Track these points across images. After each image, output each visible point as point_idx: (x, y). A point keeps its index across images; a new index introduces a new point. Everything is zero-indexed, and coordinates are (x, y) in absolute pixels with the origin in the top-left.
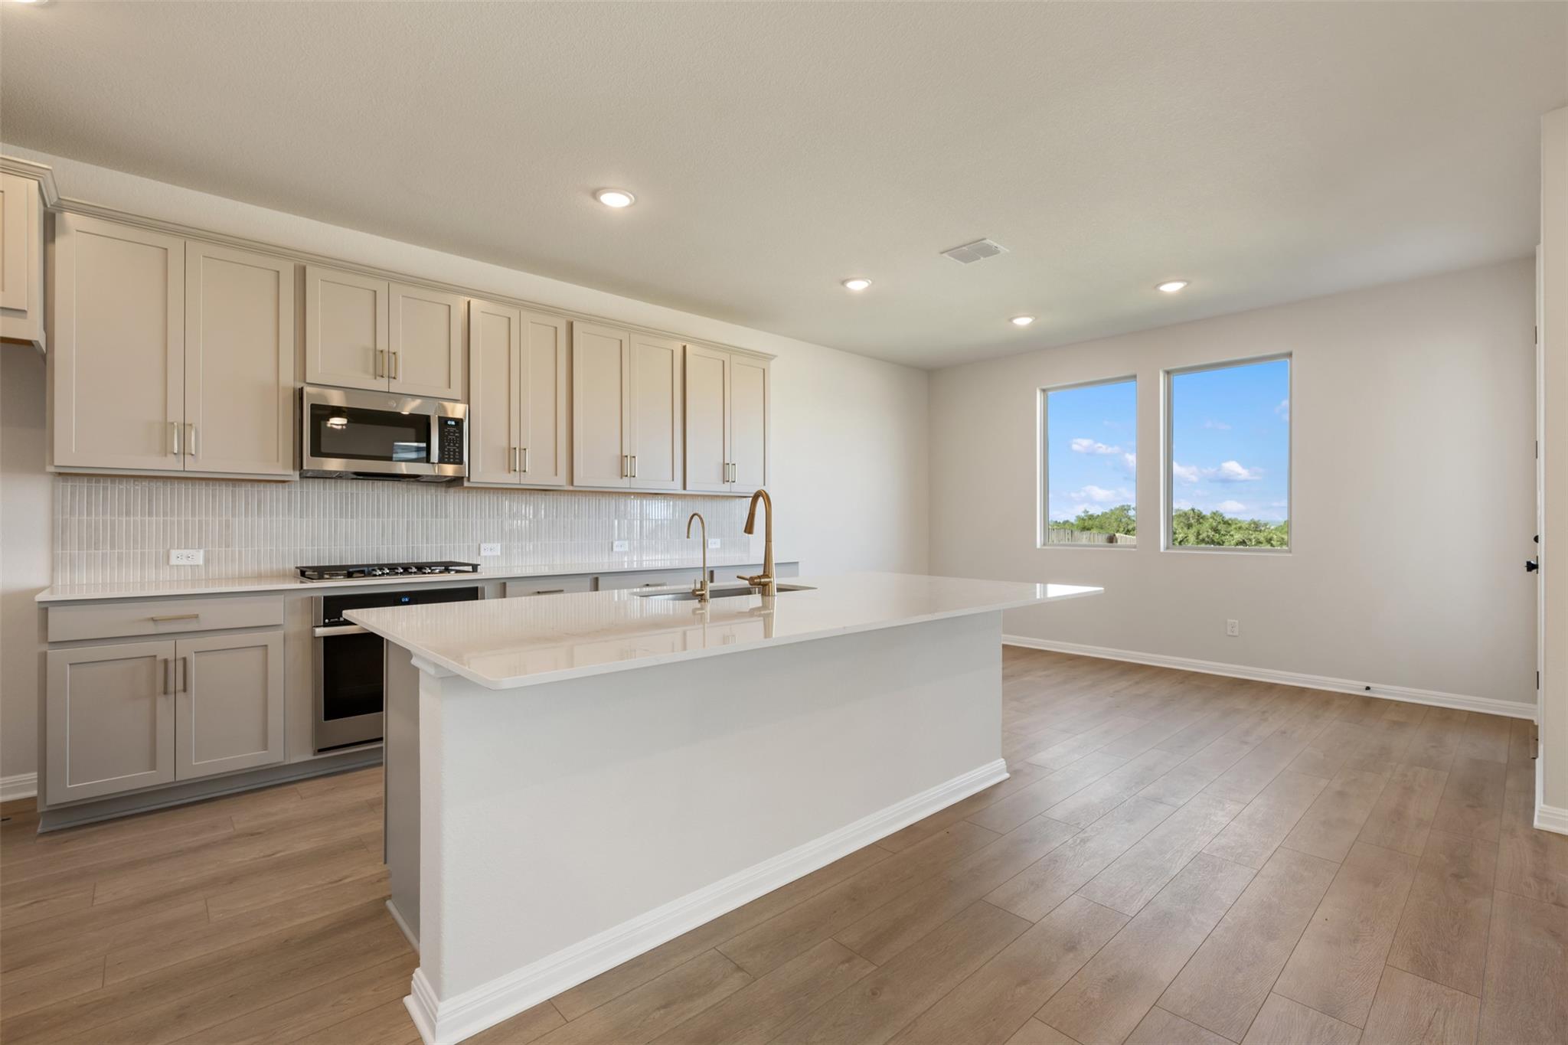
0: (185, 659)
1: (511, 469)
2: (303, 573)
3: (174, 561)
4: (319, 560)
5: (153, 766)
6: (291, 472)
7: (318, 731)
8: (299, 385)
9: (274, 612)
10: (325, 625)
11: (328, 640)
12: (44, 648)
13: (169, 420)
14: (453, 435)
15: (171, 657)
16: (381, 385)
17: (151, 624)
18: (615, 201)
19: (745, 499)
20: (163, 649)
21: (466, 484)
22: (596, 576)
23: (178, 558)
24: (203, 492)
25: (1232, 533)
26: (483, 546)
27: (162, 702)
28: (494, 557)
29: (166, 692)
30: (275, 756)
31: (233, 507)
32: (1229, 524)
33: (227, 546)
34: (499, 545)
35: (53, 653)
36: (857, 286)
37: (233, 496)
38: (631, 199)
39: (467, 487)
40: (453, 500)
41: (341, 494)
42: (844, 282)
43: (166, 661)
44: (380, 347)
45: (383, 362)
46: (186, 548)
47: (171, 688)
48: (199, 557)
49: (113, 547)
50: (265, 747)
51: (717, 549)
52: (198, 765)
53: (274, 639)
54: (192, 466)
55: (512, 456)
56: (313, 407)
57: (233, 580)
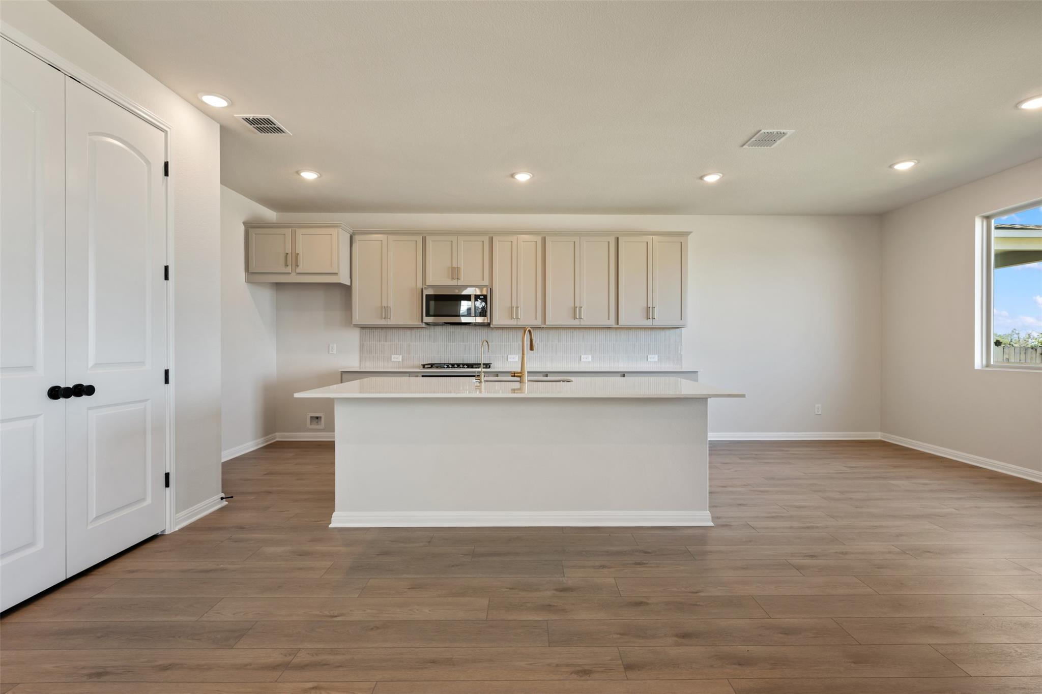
1: (512, 317)
2: (424, 366)
3: (392, 359)
6: (419, 324)
8: (422, 287)
16: (454, 283)
18: (523, 177)
19: (678, 329)
21: (491, 326)
22: (546, 373)
23: (394, 358)
24: (401, 332)
26: (509, 356)
28: (515, 362)
31: (411, 338)
33: (409, 354)
34: (517, 356)
36: (712, 178)
37: (411, 333)
38: (530, 176)
39: (492, 328)
40: (494, 333)
41: (449, 332)
42: (701, 178)
44: (453, 266)
45: (454, 272)
46: (397, 354)
48: (400, 358)
49: (375, 353)
51: (655, 362)
54: (390, 322)
55: (512, 311)
56: (426, 295)
57: (410, 367)
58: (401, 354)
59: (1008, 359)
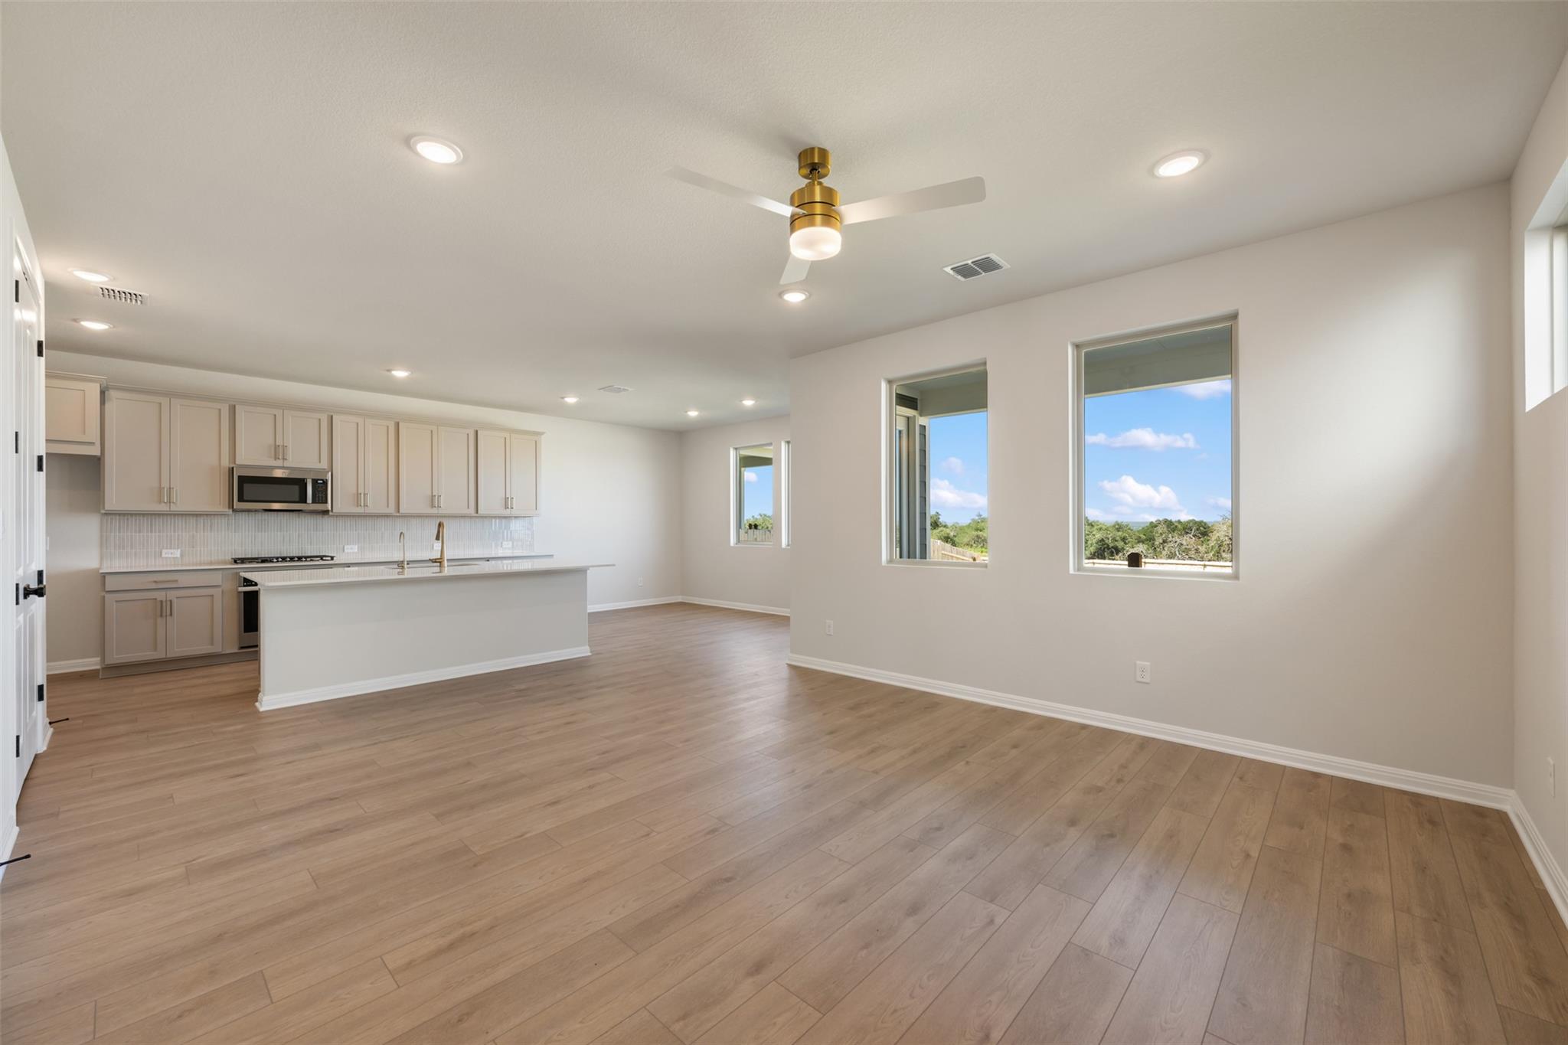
0: (171, 601)
1: (358, 505)
2: (236, 561)
3: (164, 555)
4: (245, 555)
5: (155, 649)
6: (227, 510)
7: (240, 638)
8: (232, 466)
9: (217, 579)
10: (244, 586)
11: (245, 593)
12: (103, 594)
13: (162, 486)
14: (321, 489)
15: (164, 599)
16: (279, 463)
17: (154, 584)
18: (401, 374)
20: (160, 596)
21: (331, 513)
23: (166, 553)
24: (180, 521)
25: (1094, 533)
26: (346, 547)
27: (159, 620)
28: (353, 553)
29: (161, 616)
30: (217, 648)
31: (196, 528)
32: (1092, 526)
33: (192, 548)
34: (357, 546)
35: (107, 596)
36: (572, 400)
37: (197, 521)
38: (411, 372)
39: (331, 515)
40: (325, 521)
41: (258, 520)
43: (162, 602)
44: (277, 444)
45: (278, 451)
46: (171, 548)
47: (164, 614)
48: (177, 553)
49: (132, 548)
50: (212, 644)
52: (177, 651)
53: (217, 592)
54: (174, 508)
55: (358, 498)
56: (239, 477)
57: (196, 565)
58: (178, 548)
59: (756, 539)
